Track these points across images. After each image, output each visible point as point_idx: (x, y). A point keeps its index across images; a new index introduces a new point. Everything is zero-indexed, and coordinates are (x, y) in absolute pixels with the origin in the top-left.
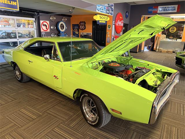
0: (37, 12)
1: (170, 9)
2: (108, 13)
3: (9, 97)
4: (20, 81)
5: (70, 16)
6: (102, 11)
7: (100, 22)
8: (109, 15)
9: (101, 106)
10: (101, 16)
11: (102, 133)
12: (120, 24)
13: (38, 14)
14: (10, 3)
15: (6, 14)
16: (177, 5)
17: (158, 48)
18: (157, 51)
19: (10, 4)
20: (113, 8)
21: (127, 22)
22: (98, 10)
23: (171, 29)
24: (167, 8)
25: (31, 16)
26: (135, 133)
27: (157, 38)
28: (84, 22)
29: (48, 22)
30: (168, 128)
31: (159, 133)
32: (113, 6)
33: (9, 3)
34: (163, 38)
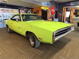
2: (48, 6)
6: (45, 5)
7: (44, 10)
10: (44, 7)
13: (19, 8)
18: (71, 22)
20: (50, 4)
22: (42, 4)
27: (71, 17)
28: (38, 11)
29: (23, 11)
34: (74, 17)
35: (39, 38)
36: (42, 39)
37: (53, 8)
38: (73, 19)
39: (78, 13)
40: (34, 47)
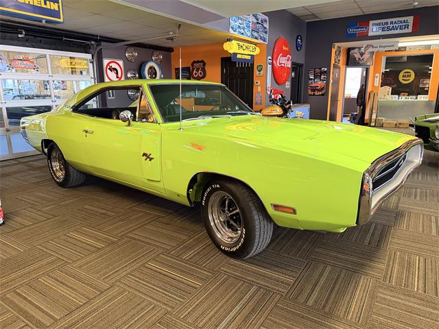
0: (96, 41)
1: (397, 25)
2: (256, 38)
5: (170, 50)
6: (243, 31)
7: (239, 56)
8: (259, 41)
9: (251, 205)
10: (241, 43)
11: (254, 268)
12: (285, 62)
13: (98, 46)
14: (45, 4)
15: (27, 44)
16: (412, 17)
17: (374, 117)
18: (373, 124)
19: (45, 6)
20: (267, 25)
21: (301, 61)
22: (232, 28)
23: (404, 76)
24: (389, 23)
25: (82, 50)
26: (329, 268)
27: (372, 95)
28: (202, 61)
29: (121, 63)
30: (402, 258)
31: (383, 267)
32: (266, 21)
33: (43, 6)
34: (385, 95)
35: (276, 207)
36: (294, 212)
37: (282, 51)
38: (384, 109)
39: (400, 78)
40: (240, 253)
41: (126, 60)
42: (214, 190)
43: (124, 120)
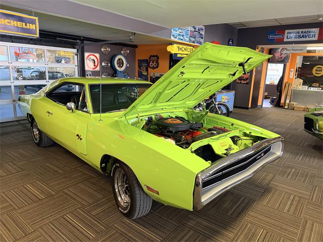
1: (306, 34)
2: (194, 42)
3: (15, 166)
4: (39, 145)
5: (135, 46)
6: (182, 38)
8: (196, 44)
9: (135, 183)
10: (181, 46)
13: (82, 43)
14: (26, 25)
15: (31, 42)
16: (319, 29)
17: (288, 101)
18: (286, 107)
19: (26, 27)
20: (203, 33)
22: (173, 36)
23: (316, 70)
24: (300, 32)
25: (70, 46)
26: (192, 232)
27: (287, 85)
28: (157, 56)
29: (98, 55)
30: (250, 230)
31: (231, 235)
32: (202, 29)
33: (24, 27)
34: (298, 85)
35: (148, 188)
36: (158, 193)
38: (296, 95)
39: (314, 71)
41: (101, 54)
42: (116, 168)
43: (69, 109)
